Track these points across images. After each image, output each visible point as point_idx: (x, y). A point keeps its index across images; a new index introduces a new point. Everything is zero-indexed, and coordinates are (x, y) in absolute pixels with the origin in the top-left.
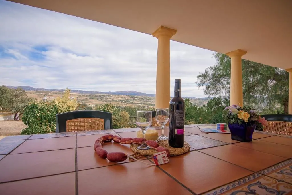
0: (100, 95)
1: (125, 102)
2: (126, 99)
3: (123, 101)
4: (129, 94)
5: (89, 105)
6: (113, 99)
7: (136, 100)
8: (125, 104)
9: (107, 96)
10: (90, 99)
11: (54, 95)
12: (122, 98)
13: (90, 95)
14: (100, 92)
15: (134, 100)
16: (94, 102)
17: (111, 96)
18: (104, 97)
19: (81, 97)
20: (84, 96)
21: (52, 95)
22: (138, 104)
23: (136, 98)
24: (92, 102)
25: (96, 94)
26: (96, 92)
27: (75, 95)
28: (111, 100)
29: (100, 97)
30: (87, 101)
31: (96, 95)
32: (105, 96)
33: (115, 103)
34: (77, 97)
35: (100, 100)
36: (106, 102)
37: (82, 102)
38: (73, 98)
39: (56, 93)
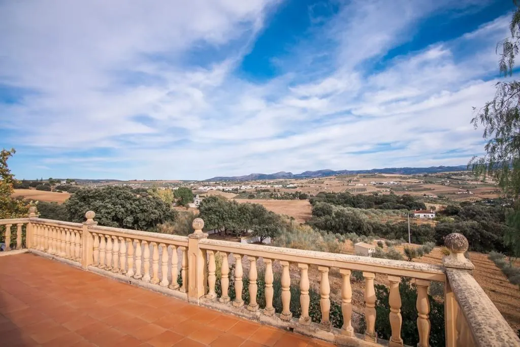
0: (447, 173)
5: (425, 195)
9: (465, 175)
10: (426, 182)
11: (362, 180)
13: (425, 176)
14: (448, 167)
16: (434, 189)
18: (459, 177)
19: (407, 181)
20: (414, 178)
21: (357, 181)
24: (430, 189)
25: (439, 172)
26: (440, 167)
27: (395, 177)
28: (475, 183)
29: (449, 178)
30: (422, 188)
31: (439, 174)
32: (462, 175)
33: (489, 191)
34: (400, 182)
35: (449, 186)
36: (463, 188)
37: (410, 189)
38: (392, 183)
39: (364, 177)
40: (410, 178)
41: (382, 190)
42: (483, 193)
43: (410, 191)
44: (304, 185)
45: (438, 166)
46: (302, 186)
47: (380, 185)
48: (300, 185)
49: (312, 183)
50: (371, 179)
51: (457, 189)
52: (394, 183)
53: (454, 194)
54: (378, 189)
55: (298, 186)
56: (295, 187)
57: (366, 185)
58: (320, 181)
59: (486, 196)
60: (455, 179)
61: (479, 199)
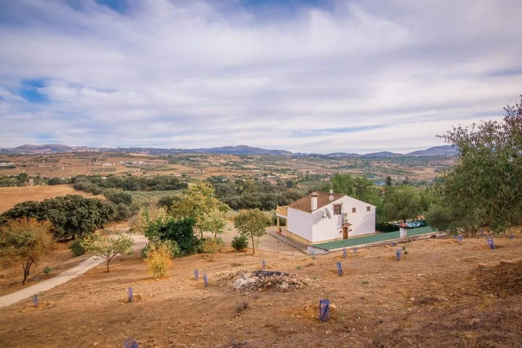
0: (186, 155)
1: (231, 168)
2: (232, 162)
3: (227, 164)
4: (237, 151)
6: (209, 163)
7: (250, 163)
8: (232, 170)
9: (198, 157)
10: (170, 163)
11: (109, 159)
12: (225, 159)
13: (169, 157)
14: (185, 150)
15: (246, 163)
16: (178, 169)
17: (206, 157)
18: (195, 159)
19: (155, 161)
20: (160, 158)
21: (104, 160)
22: (254, 169)
23: (250, 158)
24: (175, 169)
25: (180, 154)
26: (179, 150)
27: (143, 157)
28: (205, 164)
29: (187, 159)
30: (168, 168)
32: (196, 157)
33: (215, 170)
34: (149, 162)
35: (188, 166)
36: (198, 168)
37: (158, 169)
38: (141, 162)
39: (111, 156)
40: (156, 158)
41: (132, 170)
42: (211, 172)
43: (159, 171)
44: (26, 164)
45: (177, 148)
46: (24, 166)
47: (130, 165)
48: (21, 164)
49: (41, 162)
50: (120, 159)
51: (194, 169)
52: (142, 164)
53: (193, 173)
54: (129, 169)
55: (18, 165)
56: (12, 167)
57: (114, 164)
58: (52, 159)
59: (213, 174)
60: (192, 161)
61: (209, 177)
